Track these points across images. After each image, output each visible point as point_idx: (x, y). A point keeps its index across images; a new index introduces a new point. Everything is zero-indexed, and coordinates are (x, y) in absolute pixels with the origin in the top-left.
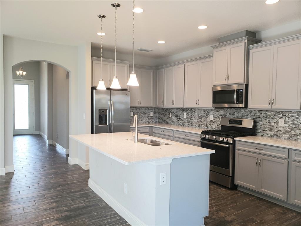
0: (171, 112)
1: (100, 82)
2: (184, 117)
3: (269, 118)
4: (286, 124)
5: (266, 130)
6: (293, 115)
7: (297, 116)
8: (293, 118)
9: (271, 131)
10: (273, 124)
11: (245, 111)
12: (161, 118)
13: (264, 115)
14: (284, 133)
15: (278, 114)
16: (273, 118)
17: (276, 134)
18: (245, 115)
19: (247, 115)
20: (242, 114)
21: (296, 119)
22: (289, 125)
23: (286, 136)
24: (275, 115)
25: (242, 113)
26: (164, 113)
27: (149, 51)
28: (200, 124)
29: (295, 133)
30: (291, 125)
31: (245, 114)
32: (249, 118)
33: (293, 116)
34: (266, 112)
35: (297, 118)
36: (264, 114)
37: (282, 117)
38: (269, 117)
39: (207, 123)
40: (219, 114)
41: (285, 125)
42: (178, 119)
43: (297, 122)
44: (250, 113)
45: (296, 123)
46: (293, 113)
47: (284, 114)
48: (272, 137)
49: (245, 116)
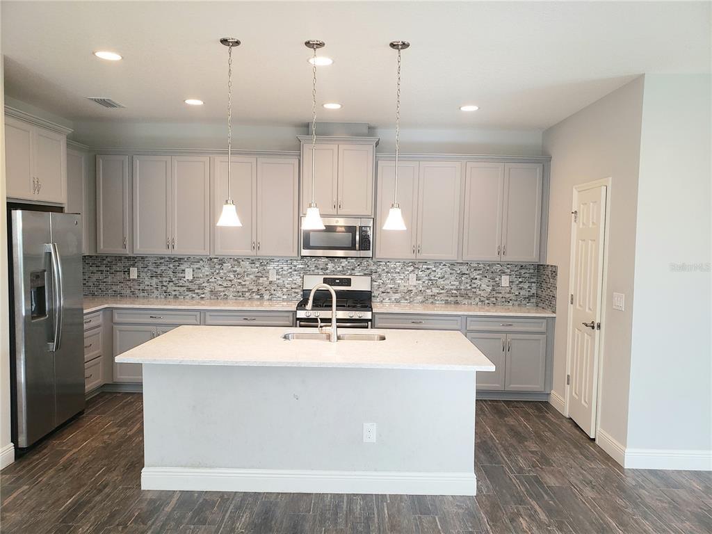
0: (133, 266)
1: (225, 207)
2: (187, 278)
4: (419, 280)
5: (388, 292)
6: (428, 267)
8: (428, 271)
9: (396, 292)
10: (399, 282)
11: (349, 262)
12: (91, 284)
13: (384, 268)
14: (416, 295)
15: (408, 267)
16: (398, 273)
17: (403, 297)
19: (353, 269)
21: (432, 273)
22: (424, 282)
23: (420, 298)
24: (402, 268)
26: (103, 268)
27: (114, 106)
28: (238, 292)
29: (431, 294)
30: (426, 282)
33: (428, 269)
34: (388, 264)
35: (434, 271)
36: (384, 266)
37: (413, 271)
38: (392, 271)
39: (261, 288)
40: (291, 268)
41: (418, 282)
42: (164, 284)
43: (435, 277)
44: (359, 265)
45: (432, 278)
46: (429, 264)
47: (416, 266)
48: (398, 301)
49: (349, 271)
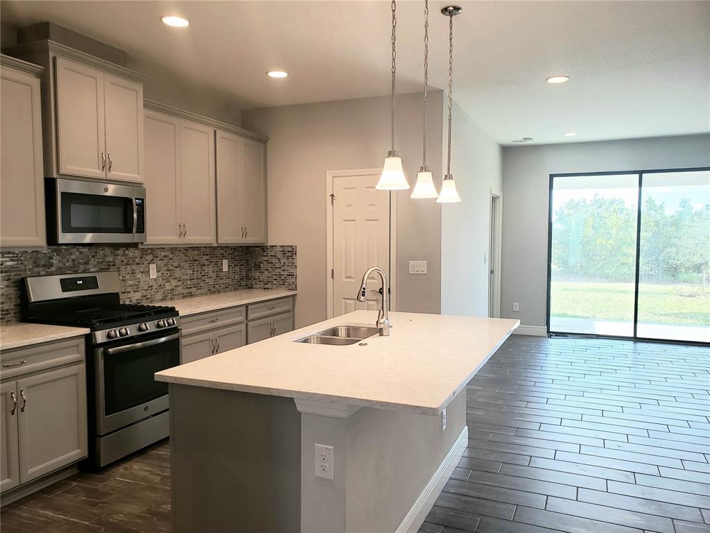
3: (132, 264)
4: (159, 271)
5: (129, 292)
6: (166, 254)
7: (171, 256)
8: (166, 260)
10: (139, 276)
11: (81, 253)
16: (138, 264)
17: (144, 296)
18: (81, 264)
20: (73, 260)
21: (170, 262)
22: (163, 274)
23: (160, 295)
24: (141, 258)
25: (73, 257)
30: (165, 274)
31: (81, 261)
32: (90, 271)
33: (166, 256)
35: (171, 259)
36: (123, 255)
37: (153, 260)
38: (131, 262)
41: (158, 274)
43: (172, 266)
45: (170, 268)
46: (166, 251)
47: (155, 254)
